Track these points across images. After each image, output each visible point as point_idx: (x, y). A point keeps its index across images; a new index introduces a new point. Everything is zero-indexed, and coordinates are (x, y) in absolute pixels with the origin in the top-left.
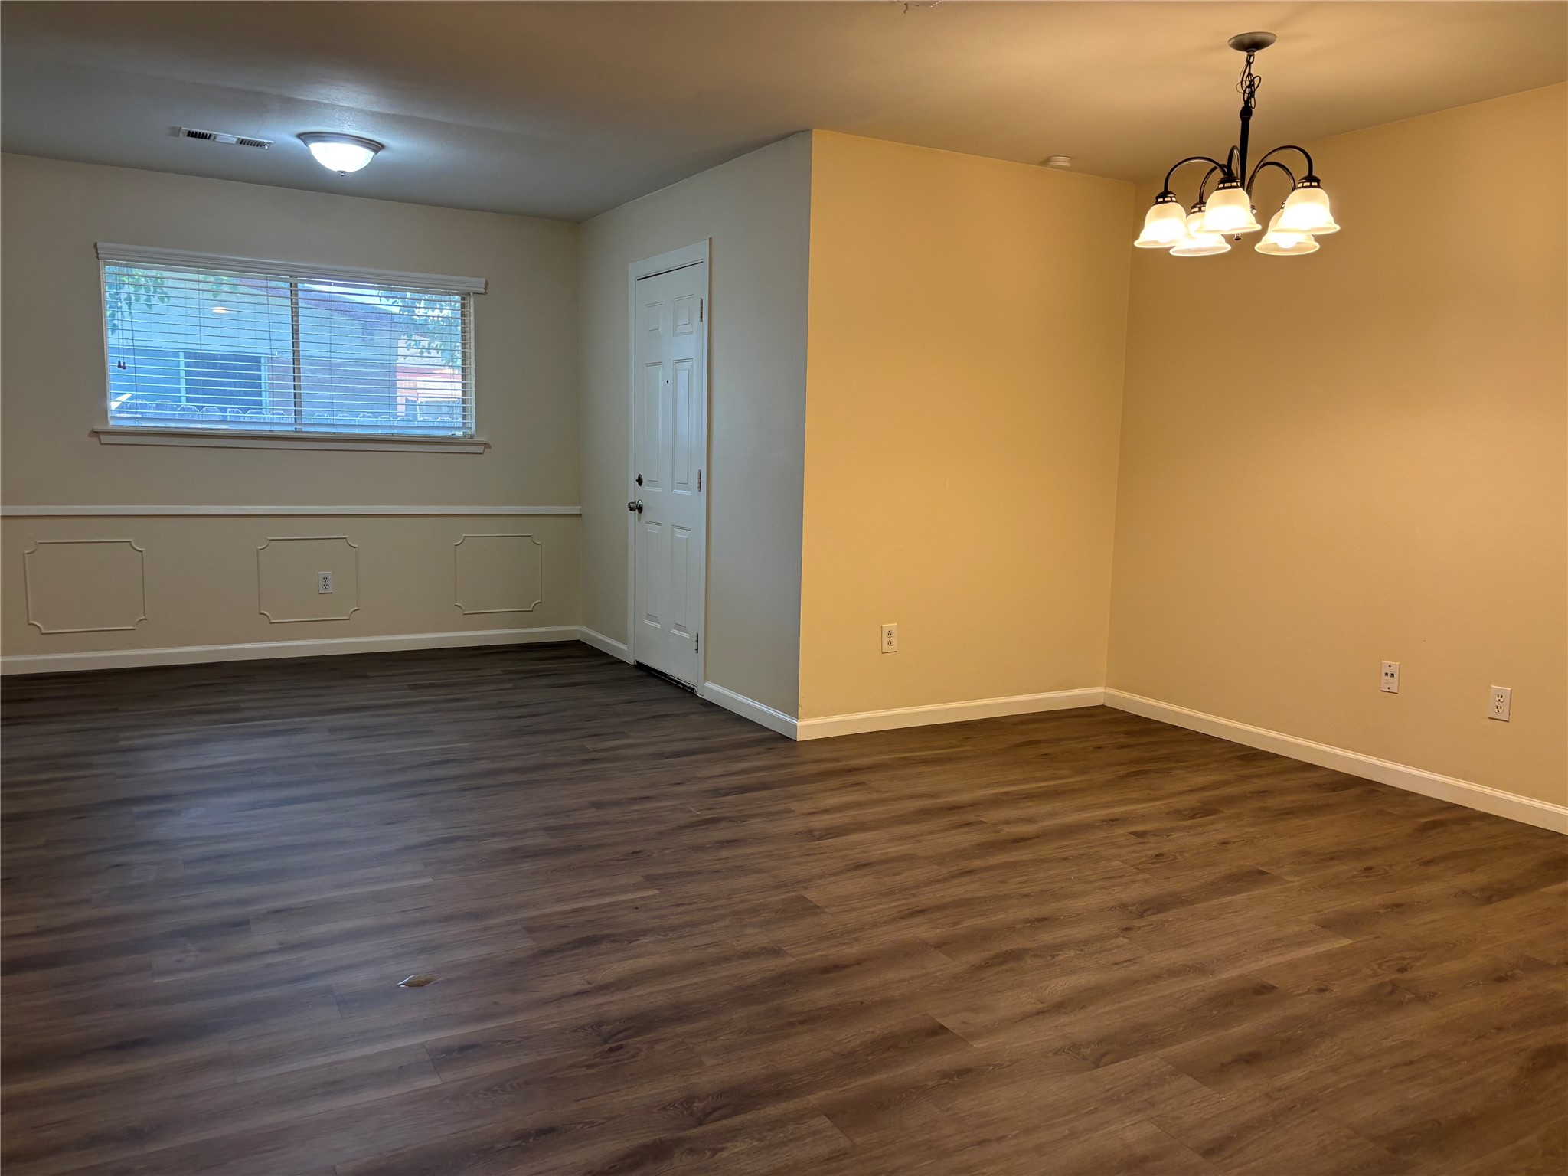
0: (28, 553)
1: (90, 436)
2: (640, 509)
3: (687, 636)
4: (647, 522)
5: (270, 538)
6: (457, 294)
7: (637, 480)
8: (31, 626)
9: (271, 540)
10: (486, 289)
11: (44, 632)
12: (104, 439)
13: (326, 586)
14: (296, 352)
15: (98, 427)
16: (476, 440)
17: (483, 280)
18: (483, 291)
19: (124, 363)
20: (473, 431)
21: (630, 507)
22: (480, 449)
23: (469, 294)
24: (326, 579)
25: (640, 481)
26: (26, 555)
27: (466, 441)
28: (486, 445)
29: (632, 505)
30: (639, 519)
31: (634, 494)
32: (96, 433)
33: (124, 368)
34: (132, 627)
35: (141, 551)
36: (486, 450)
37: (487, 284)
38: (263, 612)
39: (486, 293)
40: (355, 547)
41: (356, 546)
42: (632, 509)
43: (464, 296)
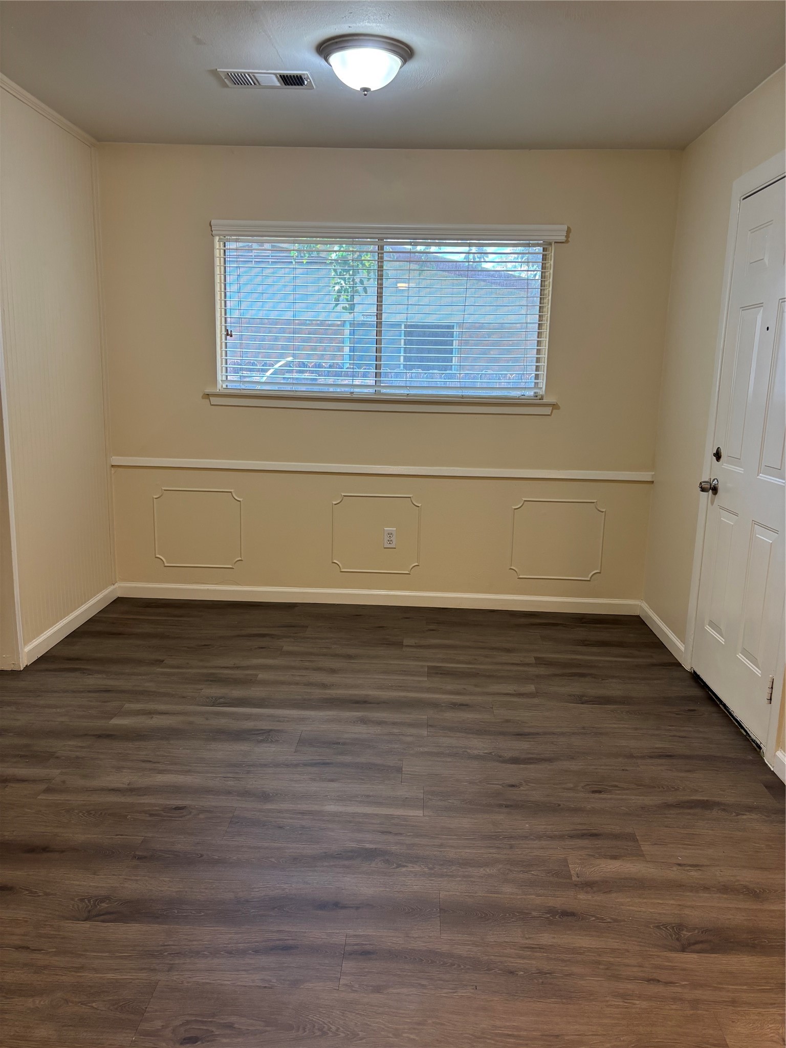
0: (156, 498)
1: (203, 398)
2: (715, 490)
3: (758, 672)
4: (722, 508)
5: (343, 494)
6: (538, 245)
7: (715, 455)
8: (156, 559)
9: (344, 496)
10: (567, 236)
11: (166, 565)
12: (214, 400)
13: (390, 542)
14: (379, 315)
15: (209, 390)
16: (545, 401)
17: (565, 228)
18: (563, 238)
19: (231, 331)
20: (542, 392)
21: (701, 487)
22: (547, 410)
23: (550, 244)
24: (390, 534)
25: (718, 456)
26: (155, 499)
27: (537, 402)
28: (554, 406)
29: (707, 486)
30: (712, 503)
31: (709, 471)
32: (207, 396)
33: (231, 336)
34: (231, 566)
35: (240, 501)
36: (555, 411)
37: (569, 231)
38: (335, 561)
39: (567, 242)
40: (418, 507)
41: (420, 505)
42: (703, 490)
43: (545, 247)
